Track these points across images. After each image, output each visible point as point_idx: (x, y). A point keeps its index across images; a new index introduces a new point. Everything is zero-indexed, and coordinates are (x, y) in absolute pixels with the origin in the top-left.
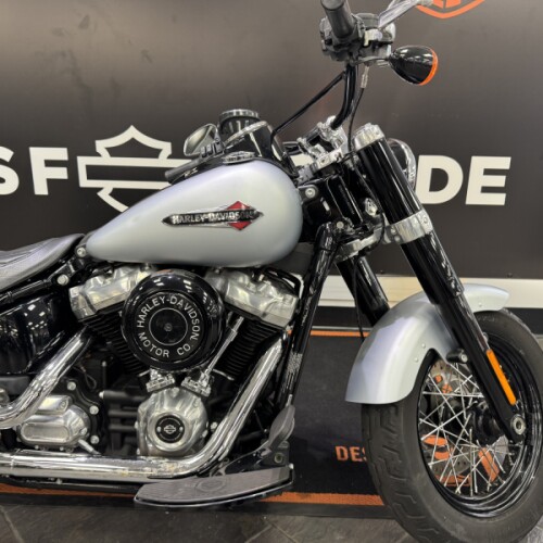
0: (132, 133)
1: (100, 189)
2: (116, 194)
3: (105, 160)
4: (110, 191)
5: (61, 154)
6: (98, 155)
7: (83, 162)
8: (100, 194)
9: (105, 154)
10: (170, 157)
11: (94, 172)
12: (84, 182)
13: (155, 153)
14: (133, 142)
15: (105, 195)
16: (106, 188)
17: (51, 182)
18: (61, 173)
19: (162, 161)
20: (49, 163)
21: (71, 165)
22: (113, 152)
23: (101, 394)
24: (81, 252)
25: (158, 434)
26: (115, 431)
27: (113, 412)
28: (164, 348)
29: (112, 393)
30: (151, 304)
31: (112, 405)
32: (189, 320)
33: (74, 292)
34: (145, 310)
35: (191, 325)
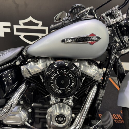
0: (30, 19)
1: (20, 35)
2: (25, 37)
3: (22, 26)
4: (23, 36)
5: (9, 24)
6: (20, 25)
7: (15, 27)
8: (20, 37)
9: (22, 25)
10: (41, 26)
11: (18, 30)
12: (16, 33)
13: (37, 25)
14: (31, 21)
15: (22, 37)
16: (22, 35)
17: (5, 33)
18: (9, 30)
19: (39, 27)
20: (5, 27)
21: (12, 28)
22: (25, 24)
23: (33, 105)
24: (24, 53)
25: (56, 121)
26: (37, 118)
27: (36, 111)
28: (60, 90)
29: (36, 105)
30: (56, 73)
31: (36, 109)
32: (71, 79)
33: (23, 68)
34: (54, 76)
35: (71, 81)
